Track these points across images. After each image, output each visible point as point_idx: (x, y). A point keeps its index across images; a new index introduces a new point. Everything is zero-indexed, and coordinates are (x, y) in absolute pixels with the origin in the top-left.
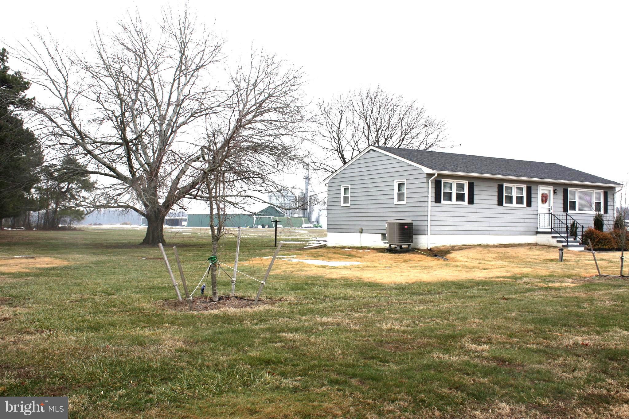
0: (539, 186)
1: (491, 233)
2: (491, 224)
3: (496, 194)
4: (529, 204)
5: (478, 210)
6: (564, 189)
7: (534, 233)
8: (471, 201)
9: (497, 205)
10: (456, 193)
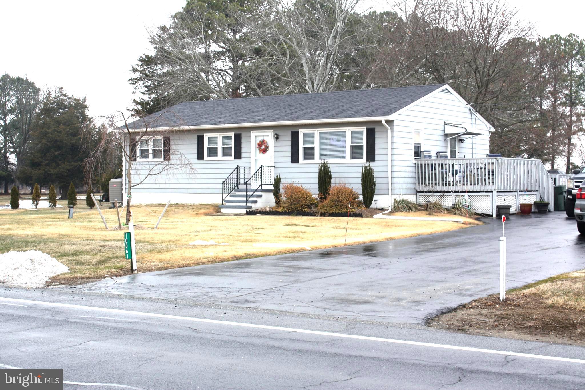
0: (252, 132)
3: (196, 146)
4: (238, 156)
6: (291, 132)
8: (167, 157)
9: (196, 160)
10: (153, 150)
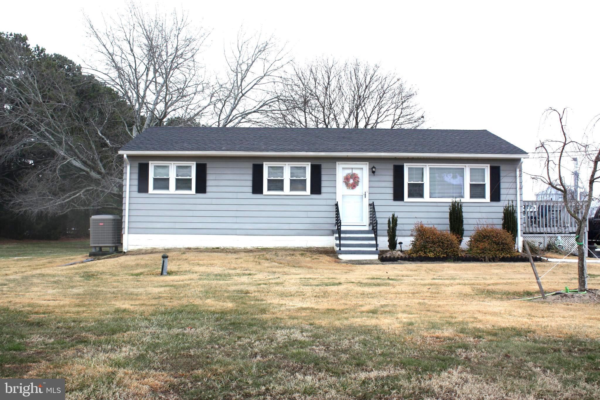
0: (337, 163)
1: (238, 231)
2: (239, 220)
3: (250, 177)
4: (316, 189)
5: (214, 201)
6: (394, 165)
7: (329, 232)
8: (201, 188)
9: (251, 194)
10: (176, 179)
